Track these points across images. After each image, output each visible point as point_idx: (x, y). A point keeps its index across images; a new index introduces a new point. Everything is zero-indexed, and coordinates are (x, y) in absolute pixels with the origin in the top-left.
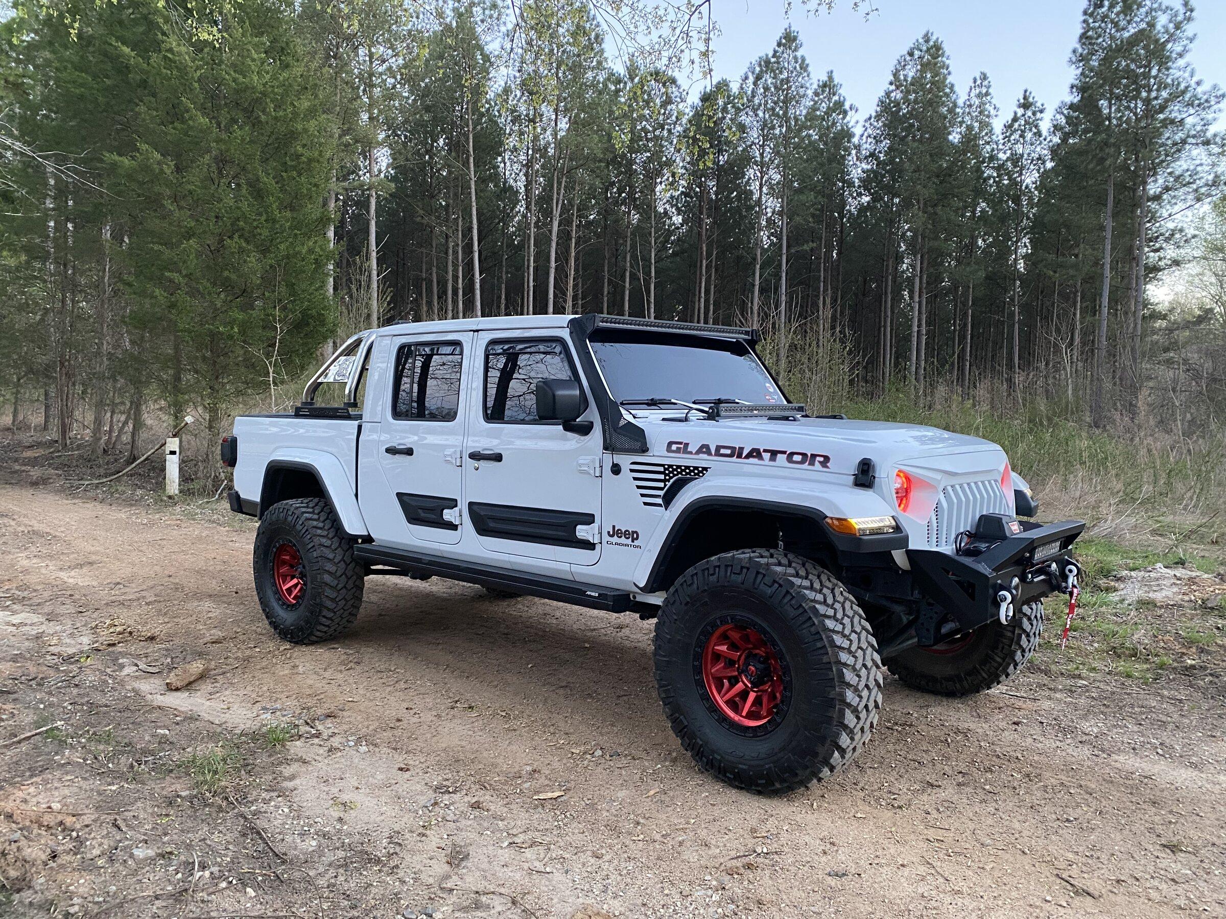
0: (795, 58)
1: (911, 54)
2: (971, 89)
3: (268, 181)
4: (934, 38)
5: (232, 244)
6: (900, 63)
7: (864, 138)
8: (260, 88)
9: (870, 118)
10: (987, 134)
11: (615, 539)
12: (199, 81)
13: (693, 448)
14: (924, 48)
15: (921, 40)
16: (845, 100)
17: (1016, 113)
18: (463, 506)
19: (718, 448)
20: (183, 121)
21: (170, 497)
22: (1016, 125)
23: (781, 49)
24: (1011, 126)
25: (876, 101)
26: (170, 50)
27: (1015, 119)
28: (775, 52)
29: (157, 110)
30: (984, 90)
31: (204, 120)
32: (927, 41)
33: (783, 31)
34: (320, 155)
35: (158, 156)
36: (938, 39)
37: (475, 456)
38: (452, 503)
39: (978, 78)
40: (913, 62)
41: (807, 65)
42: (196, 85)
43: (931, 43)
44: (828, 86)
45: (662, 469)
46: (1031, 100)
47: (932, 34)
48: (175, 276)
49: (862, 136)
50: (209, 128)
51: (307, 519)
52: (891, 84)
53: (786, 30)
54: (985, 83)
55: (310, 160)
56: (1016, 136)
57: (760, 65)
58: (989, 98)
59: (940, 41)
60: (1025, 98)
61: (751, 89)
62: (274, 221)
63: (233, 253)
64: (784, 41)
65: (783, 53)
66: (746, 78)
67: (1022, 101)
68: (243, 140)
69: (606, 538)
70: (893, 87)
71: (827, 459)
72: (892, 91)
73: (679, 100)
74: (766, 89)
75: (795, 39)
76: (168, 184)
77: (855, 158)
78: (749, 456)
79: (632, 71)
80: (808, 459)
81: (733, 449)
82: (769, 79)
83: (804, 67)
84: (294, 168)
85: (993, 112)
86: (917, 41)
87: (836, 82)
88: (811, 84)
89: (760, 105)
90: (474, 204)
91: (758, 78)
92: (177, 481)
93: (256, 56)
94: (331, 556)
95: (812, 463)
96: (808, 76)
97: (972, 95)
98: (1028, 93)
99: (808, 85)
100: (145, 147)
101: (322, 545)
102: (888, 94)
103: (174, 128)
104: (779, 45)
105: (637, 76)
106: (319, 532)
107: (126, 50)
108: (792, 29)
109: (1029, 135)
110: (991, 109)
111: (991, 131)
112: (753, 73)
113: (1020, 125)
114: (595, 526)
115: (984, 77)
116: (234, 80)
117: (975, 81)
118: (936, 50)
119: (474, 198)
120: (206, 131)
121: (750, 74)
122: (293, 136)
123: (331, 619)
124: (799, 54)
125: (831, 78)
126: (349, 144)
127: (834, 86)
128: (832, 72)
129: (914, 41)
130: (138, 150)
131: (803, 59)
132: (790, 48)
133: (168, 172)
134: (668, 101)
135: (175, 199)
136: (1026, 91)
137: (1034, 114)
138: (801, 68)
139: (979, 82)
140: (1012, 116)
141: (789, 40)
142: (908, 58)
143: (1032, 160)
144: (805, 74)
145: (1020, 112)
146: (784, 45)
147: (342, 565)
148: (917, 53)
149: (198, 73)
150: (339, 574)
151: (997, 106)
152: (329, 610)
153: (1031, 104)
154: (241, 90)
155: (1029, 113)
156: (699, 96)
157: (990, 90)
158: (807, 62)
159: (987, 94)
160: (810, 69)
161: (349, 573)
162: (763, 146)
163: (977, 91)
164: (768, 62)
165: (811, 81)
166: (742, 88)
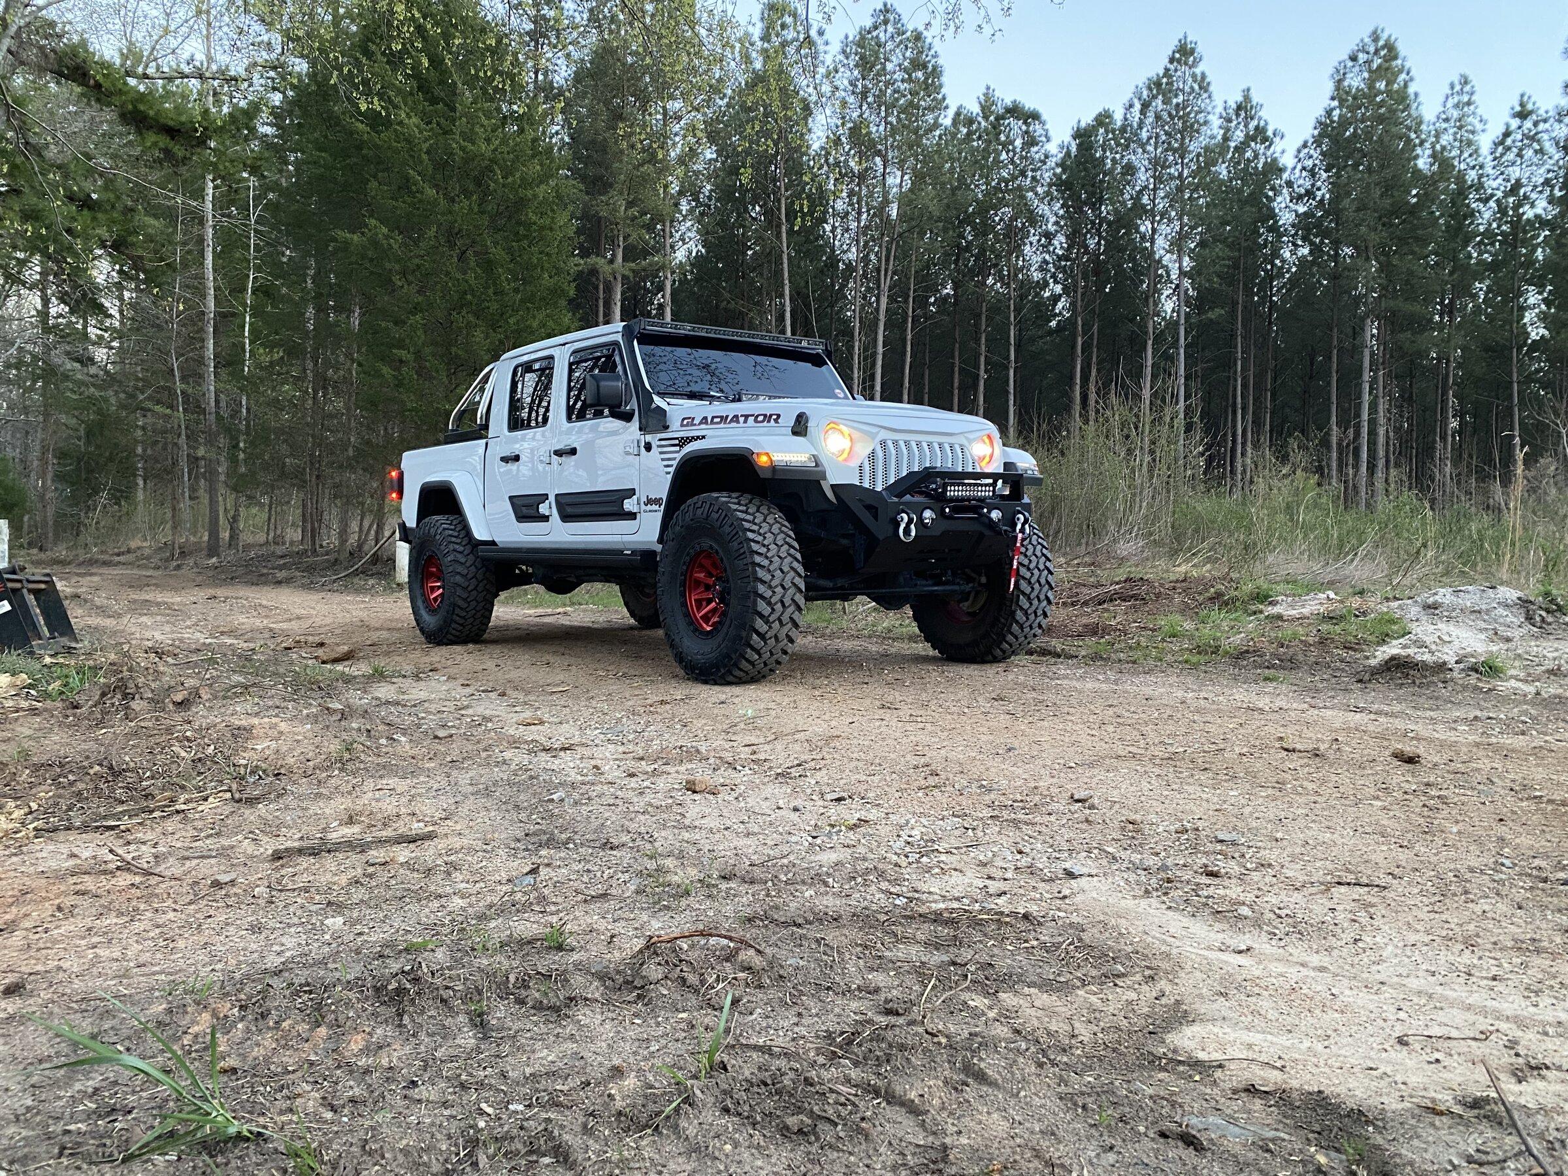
0: (1194, 76)
1: (1354, 58)
2: (1447, 98)
3: (497, 253)
4: (1384, 36)
5: (461, 319)
6: (1338, 71)
7: (1297, 171)
8: (488, 154)
9: (1305, 145)
10: (1470, 155)
11: (649, 507)
12: (428, 152)
13: (696, 421)
14: (1372, 49)
15: (1367, 40)
16: (1266, 124)
17: (1508, 126)
18: (552, 498)
19: (713, 418)
20: (411, 194)
21: (398, 585)
22: (1509, 141)
23: (1172, 67)
24: (1502, 143)
25: (1312, 123)
26: (401, 123)
27: (1507, 134)
28: (1167, 70)
29: (390, 184)
30: (1465, 98)
31: (431, 192)
32: (1376, 39)
33: (1177, 43)
34: (553, 222)
35: (385, 230)
36: (1390, 36)
37: (559, 453)
38: (545, 497)
39: (1457, 82)
40: (1357, 69)
41: (1209, 84)
42: (425, 157)
43: (1381, 43)
44: (1244, 108)
45: (677, 442)
46: (1530, 107)
47: (1383, 31)
48: (402, 353)
49: (1294, 168)
50: (436, 200)
51: (445, 529)
52: (1333, 99)
53: (1180, 41)
54: (1467, 88)
55: (542, 228)
56: (1511, 156)
57: (1150, 89)
58: (1472, 107)
59: (1393, 39)
60: (1522, 105)
61: (1137, 119)
62: (502, 293)
63: (460, 328)
64: (1177, 56)
65: (1176, 70)
66: (1131, 106)
67: (1518, 109)
68: (471, 209)
69: (643, 507)
70: (1336, 103)
71: (779, 416)
72: (1334, 109)
73: (1044, 139)
74: (1158, 117)
75: (1192, 52)
76: (398, 260)
77: (1288, 199)
78: (732, 421)
79: (986, 109)
80: (768, 418)
81: (721, 417)
82: (1158, 103)
83: (1203, 85)
84: (526, 237)
85: (1479, 127)
86: (1362, 40)
87: (1254, 103)
88: (1214, 107)
89: (1150, 138)
90: (787, 282)
91: (1145, 106)
92: (407, 568)
93: (486, 122)
94: (463, 560)
95: (769, 421)
96: (1210, 97)
97: (1450, 104)
98: (1525, 98)
99: (1209, 109)
100: (373, 222)
101: (454, 550)
102: (1329, 113)
103: (404, 202)
104: (1172, 60)
105: (992, 113)
106: (453, 539)
107: (361, 126)
108: (1188, 40)
109: (1528, 153)
110: (1476, 122)
111: (1476, 151)
112: (1140, 99)
113: (1514, 142)
114: (635, 497)
115: (1465, 81)
116: (463, 149)
117: (1452, 87)
118: (1391, 51)
119: (786, 275)
120: (435, 203)
121: (1136, 101)
122: (521, 203)
123: (463, 617)
124: (1198, 71)
125: (1247, 98)
126: (636, 218)
127: (1252, 107)
128: (1248, 90)
129: (1358, 41)
130: (366, 226)
131: (1203, 76)
132: (1186, 64)
133: (396, 246)
134: (1030, 141)
135: (403, 274)
136: (1522, 96)
137: (1536, 124)
138: (1201, 88)
139: (1458, 88)
140: (1502, 129)
141: (1184, 53)
142: (1350, 64)
143: (1535, 187)
144: (1205, 95)
145: (1515, 123)
146: (1179, 61)
147: (473, 569)
148: (1362, 57)
149: (427, 145)
150: (469, 576)
151: (1485, 117)
152: (462, 609)
153: (1531, 113)
154: (469, 159)
155: (1528, 124)
156: (1072, 132)
157: (1474, 98)
158: (1208, 80)
159: (1469, 103)
160: (1211, 88)
161: (480, 577)
162: (1155, 189)
163: (1456, 100)
164: (1158, 84)
165: (1214, 104)
166: (1126, 119)
